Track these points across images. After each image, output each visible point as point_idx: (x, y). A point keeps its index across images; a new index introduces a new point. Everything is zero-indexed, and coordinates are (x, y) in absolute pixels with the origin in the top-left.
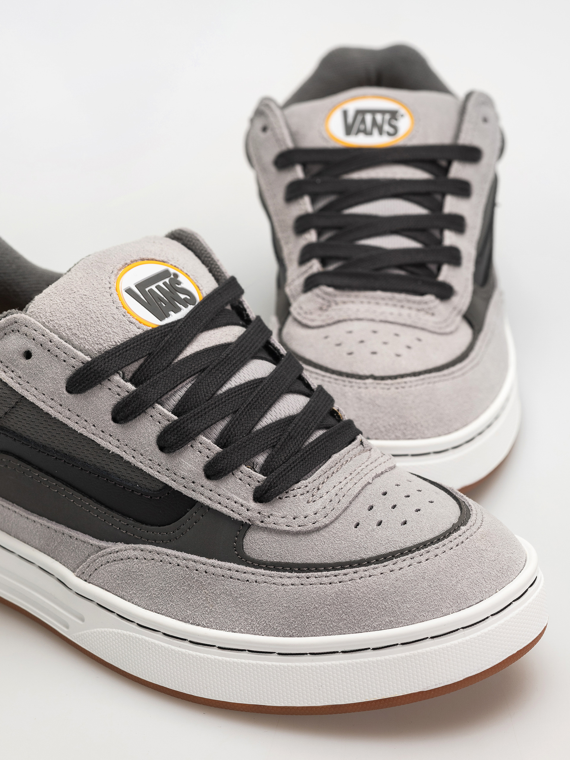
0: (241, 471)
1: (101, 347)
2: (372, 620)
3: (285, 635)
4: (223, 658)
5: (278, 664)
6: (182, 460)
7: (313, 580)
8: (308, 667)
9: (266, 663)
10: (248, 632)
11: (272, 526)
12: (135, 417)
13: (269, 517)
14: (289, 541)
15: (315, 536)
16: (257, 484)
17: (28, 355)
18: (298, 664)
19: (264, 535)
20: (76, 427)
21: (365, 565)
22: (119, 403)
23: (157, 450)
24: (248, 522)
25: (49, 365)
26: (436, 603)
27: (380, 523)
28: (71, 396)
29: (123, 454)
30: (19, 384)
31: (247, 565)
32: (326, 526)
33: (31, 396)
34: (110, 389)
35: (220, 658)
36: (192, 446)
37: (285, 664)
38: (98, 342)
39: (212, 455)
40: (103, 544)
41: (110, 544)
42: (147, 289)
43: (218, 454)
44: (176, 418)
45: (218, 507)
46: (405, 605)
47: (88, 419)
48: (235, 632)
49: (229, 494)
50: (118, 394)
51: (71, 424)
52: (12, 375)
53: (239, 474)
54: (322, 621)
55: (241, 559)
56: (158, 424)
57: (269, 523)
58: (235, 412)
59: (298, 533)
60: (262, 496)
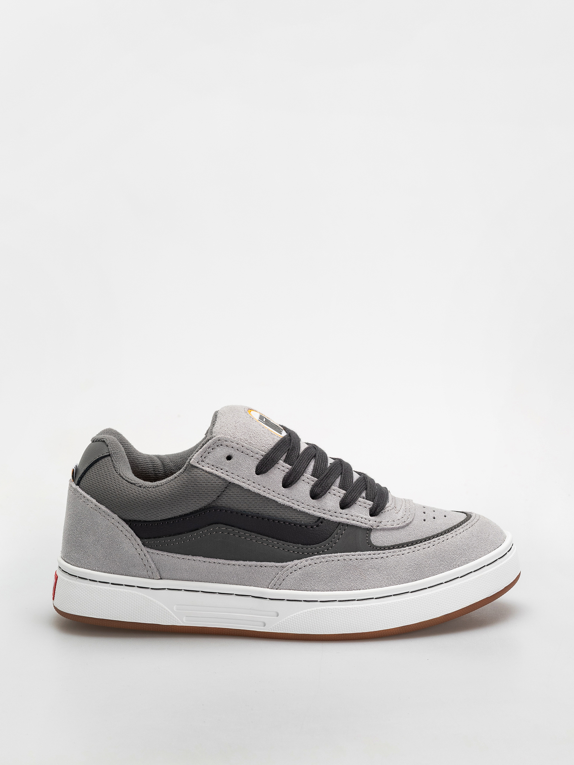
0: (359, 501)
1: (265, 448)
2: (456, 561)
3: (413, 581)
5: (412, 597)
6: (327, 501)
10: (391, 585)
11: (384, 527)
12: (296, 482)
13: (381, 523)
14: (395, 533)
15: (407, 528)
16: (370, 507)
17: (229, 458)
18: (423, 595)
19: (382, 533)
22: (285, 476)
23: (311, 499)
24: (370, 527)
25: (244, 460)
26: (484, 547)
27: (434, 518)
28: (258, 476)
31: (378, 550)
32: (410, 523)
33: (236, 480)
34: (279, 469)
36: (329, 493)
38: (263, 446)
39: (342, 495)
40: (284, 564)
43: (345, 495)
44: (317, 479)
45: (354, 523)
46: (470, 550)
47: (270, 488)
49: (357, 514)
50: (283, 472)
52: (222, 471)
53: (357, 502)
55: (373, 548)
56: (308, 484)
57: (382, 526)
58: (341, 473)
59: (398, 528)
60: (374, 513)
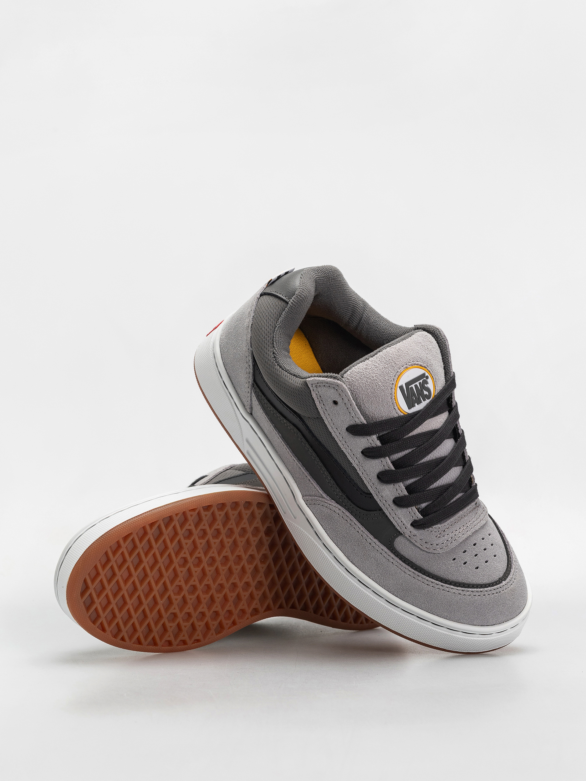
0: (412, 509)
4: (358, 586)
5: (383, 604)
6: (387, 489)
7: (420, 578)
8: (397, 614)
9: (378, 600)
11: (414, 542)
12: (374, 458)
13: (414, 536)
14: (418, 552)
15: (431, 555)
16: (416, 519)
17: (335, 402)
18: (393, 610)
19: (407, 543)
20: (341, 446)
21: (448, 584)
23: (376, 477)
24: (403, 533)
25: (344, 414)
27: (465, 563)
28: (347, 433)
29: (358, 469)
30: (324, 412)
31: (392, 552)
32: (439, 554)
33: (327, 420)
34: (368, 440)
35: (357, 585)
36: (394, 485)
37: (387, 606)
39: (401, 495)
41: (328, 498)
42: (410, 387)
43: (405, 496)
44: (393, 469)
45: (392, 520)
47: (349, 446)
48: (370, 578)
49: (400, 516)
50: (371, 444)
51: (340, 444)
52: (323, 406)
53: (410, 509)
54: (415, 599)
55: (390, 547)
56: (383, 466)
57: (413, 539)
59: (424, 551)
60: (416, 524)
